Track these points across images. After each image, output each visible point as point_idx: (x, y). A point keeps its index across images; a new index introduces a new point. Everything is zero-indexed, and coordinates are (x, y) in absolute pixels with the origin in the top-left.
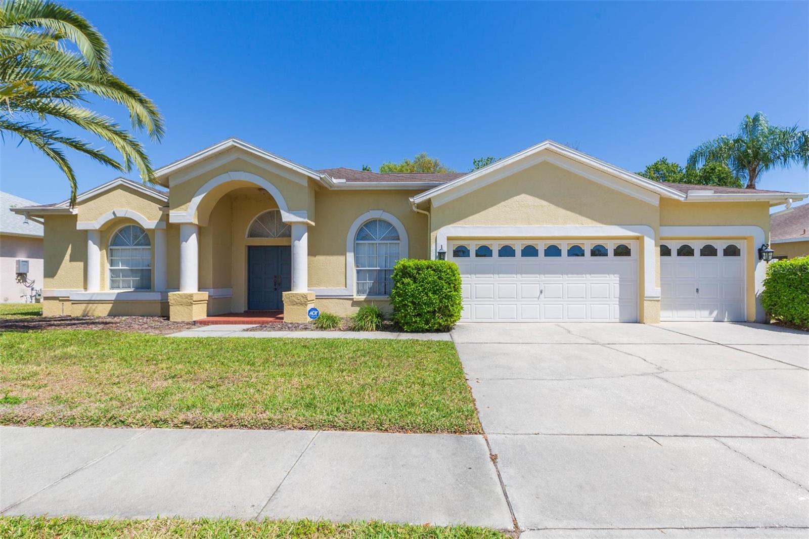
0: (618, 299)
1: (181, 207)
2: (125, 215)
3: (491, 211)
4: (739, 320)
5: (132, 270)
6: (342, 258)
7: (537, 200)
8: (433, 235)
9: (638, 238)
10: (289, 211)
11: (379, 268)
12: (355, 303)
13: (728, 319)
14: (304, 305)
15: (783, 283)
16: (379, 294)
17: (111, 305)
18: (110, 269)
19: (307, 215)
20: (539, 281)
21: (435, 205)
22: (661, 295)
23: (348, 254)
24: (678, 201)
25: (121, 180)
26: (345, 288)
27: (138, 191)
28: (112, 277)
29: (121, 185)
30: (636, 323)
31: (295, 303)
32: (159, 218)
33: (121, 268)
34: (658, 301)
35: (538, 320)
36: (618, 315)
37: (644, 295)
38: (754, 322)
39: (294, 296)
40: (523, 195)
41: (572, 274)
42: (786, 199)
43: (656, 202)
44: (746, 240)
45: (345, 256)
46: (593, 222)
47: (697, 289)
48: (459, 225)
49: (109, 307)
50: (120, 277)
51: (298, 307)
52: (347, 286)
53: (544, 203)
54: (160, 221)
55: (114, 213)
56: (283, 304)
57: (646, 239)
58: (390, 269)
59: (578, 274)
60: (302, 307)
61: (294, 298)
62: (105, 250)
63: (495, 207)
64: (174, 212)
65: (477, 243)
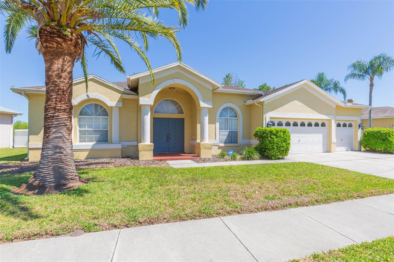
0: (322, 143)
1: (146, 96)
2: (95, 97)
3: (285, 107)
4: (352, 150)
5: (94, 130)
6: (214, 125)
7: (300, 103)
8: (264, 116)
9: (328, 120)
10: (204, 101)
11: (229, 131)
12: (220, 148)
13: (350, 150)
14: (210, 149)
15: (372, 137)
16: (229, 143)
17: (88, 152)
18: (79, 130)
19: (212, 104)
20: (298, 137)
21: (265, 103)
22: (336, 141)
23: (217, 123)
24: (343, 106)
25: (93, 76)
26: (215, 140)
27: (104, 83)
28: (80, 135)
29: (93, 79)
30: (327, 152)
31: (206, 148)
32: (117, 101)
33: (87, 129)
34: (335, 144)
35: (298, 153)
36: (322, 150)
37: (332, 141)
38: (358, 151)
39: (206, 145)
40: (296, 101)
41: (309, 133)
42: (368, 108)
43: (335, 107)
44: (354, 122)
45: (215, 125)
46: (317, 113)
47: (342, 139)
48: (274, 112)
49: (86, 154)
50: (86, 135)
51: (208, 150)
52: (216, 139)
53: (302, 104)
54: (118, 102)
55: (88, 96)
56: (200, 149)
57: (332, 120)
58: (234, 131)
59: (310, 133)
60: (209, 150)
61: (206, 146)
62: (77, 118)
63: (286, 105)
64: (142, 98)
65: (285, 120)
